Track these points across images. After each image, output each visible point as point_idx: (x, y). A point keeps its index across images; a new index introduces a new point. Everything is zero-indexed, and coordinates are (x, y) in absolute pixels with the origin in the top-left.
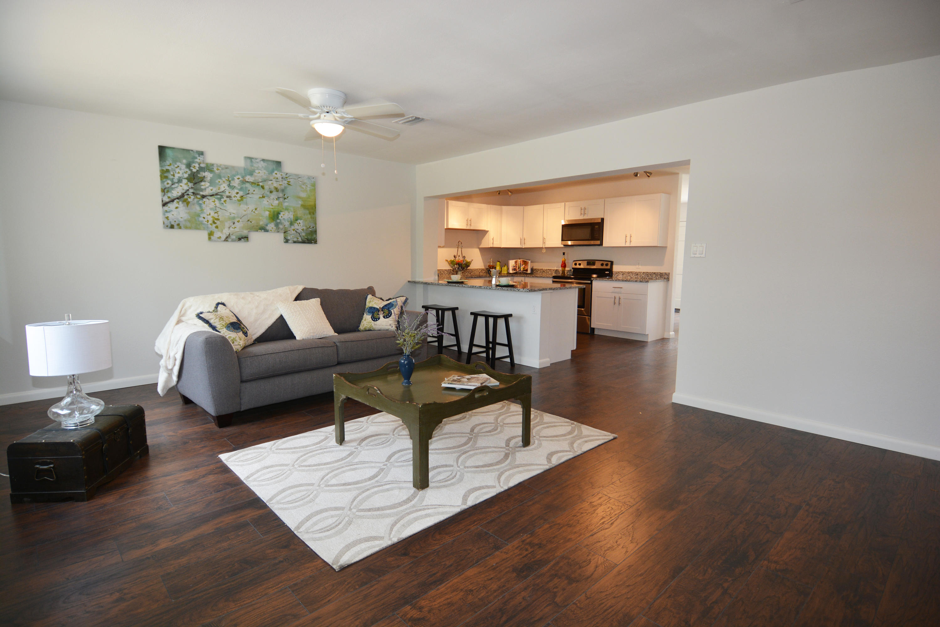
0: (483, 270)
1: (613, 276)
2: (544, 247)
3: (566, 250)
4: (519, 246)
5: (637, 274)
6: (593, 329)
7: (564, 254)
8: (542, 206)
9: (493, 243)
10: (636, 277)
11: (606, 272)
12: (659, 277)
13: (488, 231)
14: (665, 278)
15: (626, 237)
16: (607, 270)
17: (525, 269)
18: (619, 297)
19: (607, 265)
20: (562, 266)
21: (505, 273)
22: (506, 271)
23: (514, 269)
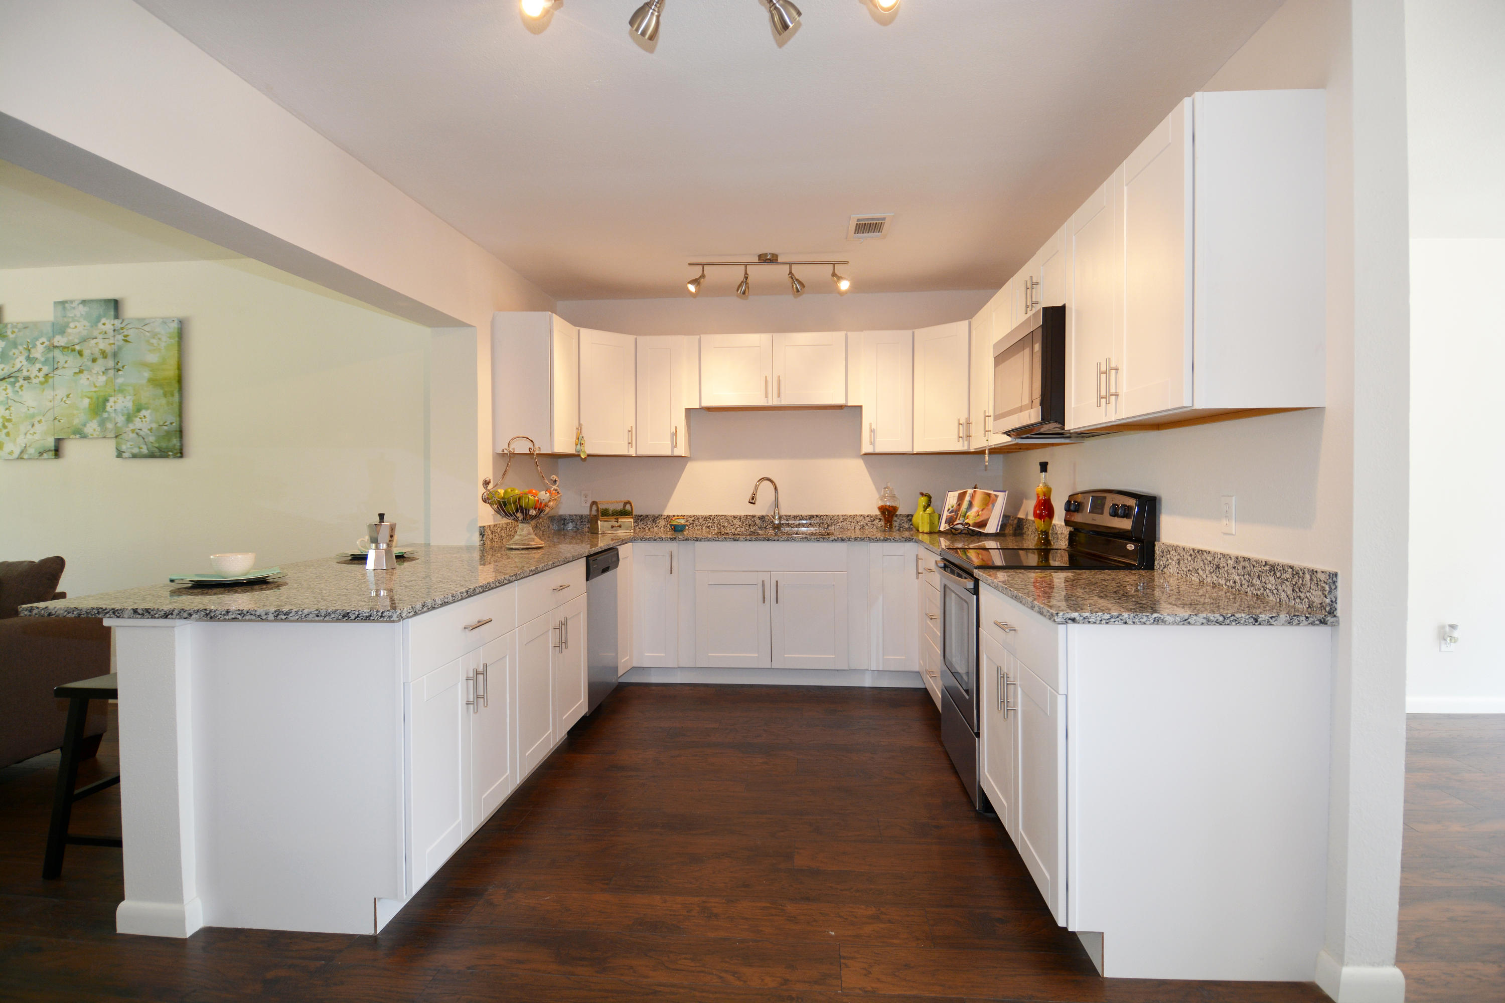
2: (987, 444)
5: (1219, 567)
7: (1044, 465)
9: (893, 441)
12: (1290, 591)
15: (1101, 374)
16: (1125, 536)
17: (979, 519)
19: (1127, 513)
21: (925, 532)
22: (929, 525)
23: (950, 521)
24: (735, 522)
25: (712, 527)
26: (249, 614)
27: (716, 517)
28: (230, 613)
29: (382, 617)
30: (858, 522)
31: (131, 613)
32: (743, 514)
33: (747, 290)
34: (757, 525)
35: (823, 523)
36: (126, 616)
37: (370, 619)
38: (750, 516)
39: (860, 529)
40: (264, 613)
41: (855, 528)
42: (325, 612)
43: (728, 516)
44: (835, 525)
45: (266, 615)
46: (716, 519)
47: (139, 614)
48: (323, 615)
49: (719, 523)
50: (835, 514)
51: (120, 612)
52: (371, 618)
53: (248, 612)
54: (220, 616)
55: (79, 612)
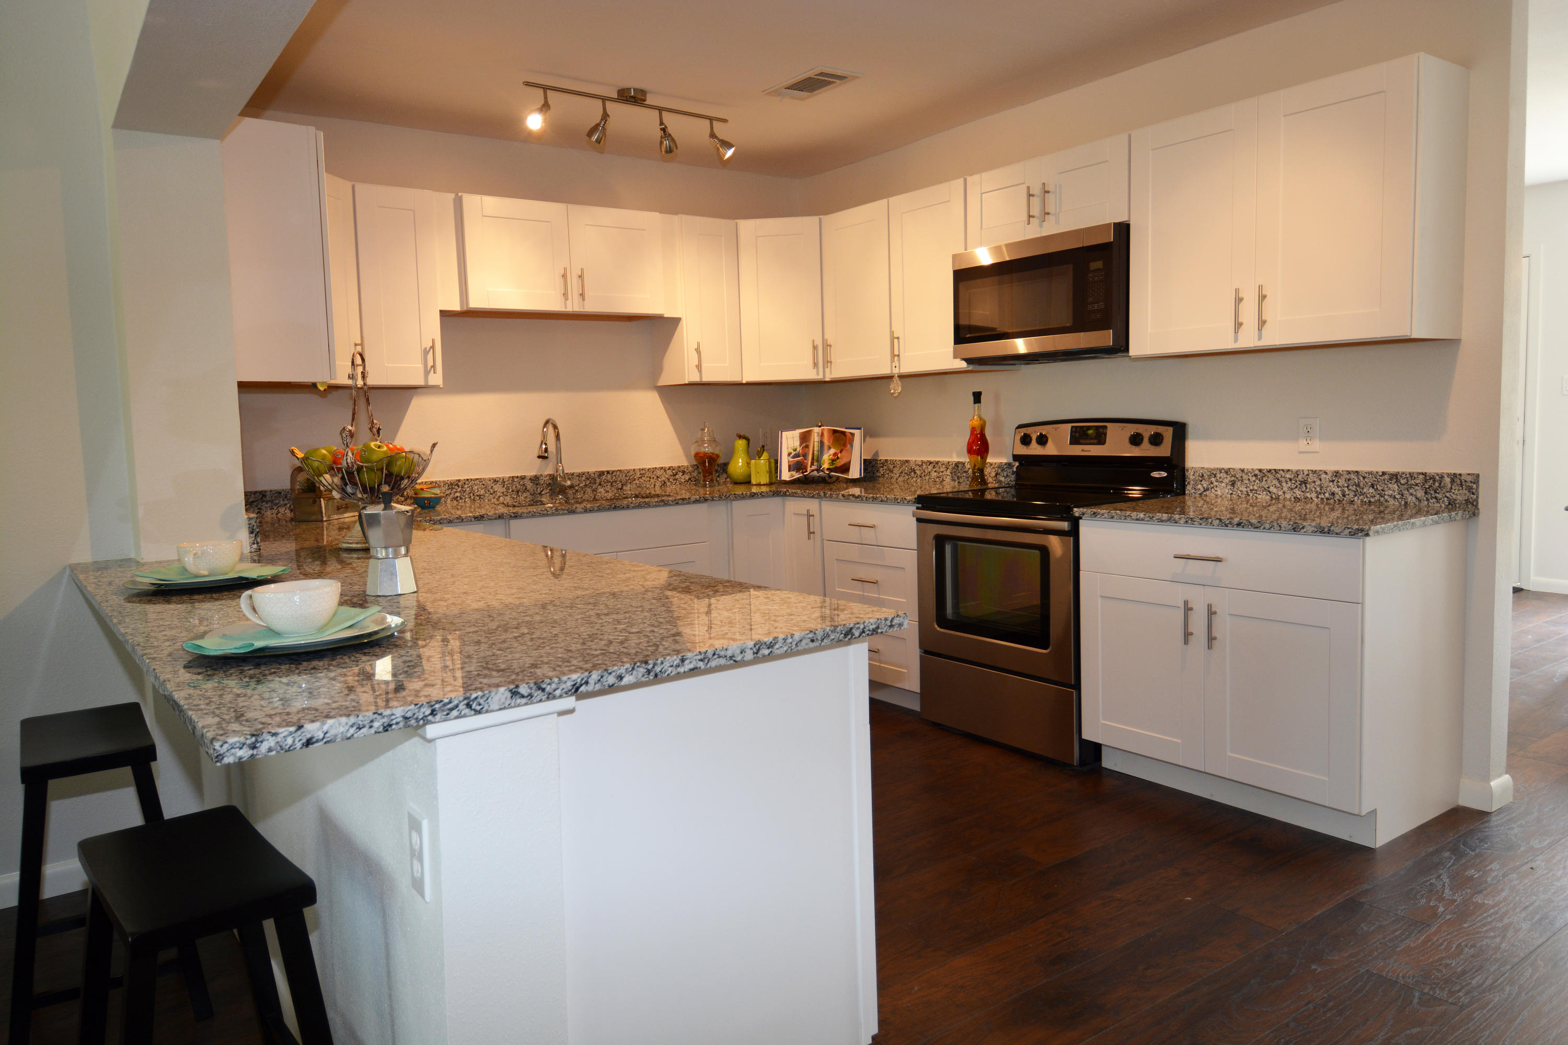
0: (676, 471)
1: (1189, 489)
2: (896, 371)
3: (985, 382)
4: (809, 374)
5: (1305, 482)
6: (1095, 749)
7: (977, 397)
8: (879, 206)
9: (699, 367)
10: (1298, 493)
11: (1155, 474)
12: (1420, 494)
13: (676, 321)
14: (1452, 505)
15: (1239, 300)
16: (1158, 463)
17: (839, 463)
18: (1209, 606)
19: (1156, 440)
20: (970, 451)
21: (762, 483)
22: (768, 475)
23: (797, 466)
24: (496, 488)
25: (461, 499)
26: (716, 657)
27: (467, 483)
28: (687, 662)
29: (891, 626)
30: (658, 477)
31: (506, 698)
32: (507, 475)
33: (603, 138)
34: (528, 491)
35: (616, 482)
36: (494, 706)
37: (877, 633)
38: (517, 477)
39: (661, 487)
40: (738, 651)
41: (655, 485)
42: (822, 633)
43: (485, 479)
44: (630, 483)
45: (741, 653)
46: (466, 486)
47: (523, 697)
48: (819, 638)
49: (472, 492)
50: (631, 468)
51: (482, 701)
52: (879, 631)
53: (714, 654)
54: (670, 669)
55: (385, 720)
